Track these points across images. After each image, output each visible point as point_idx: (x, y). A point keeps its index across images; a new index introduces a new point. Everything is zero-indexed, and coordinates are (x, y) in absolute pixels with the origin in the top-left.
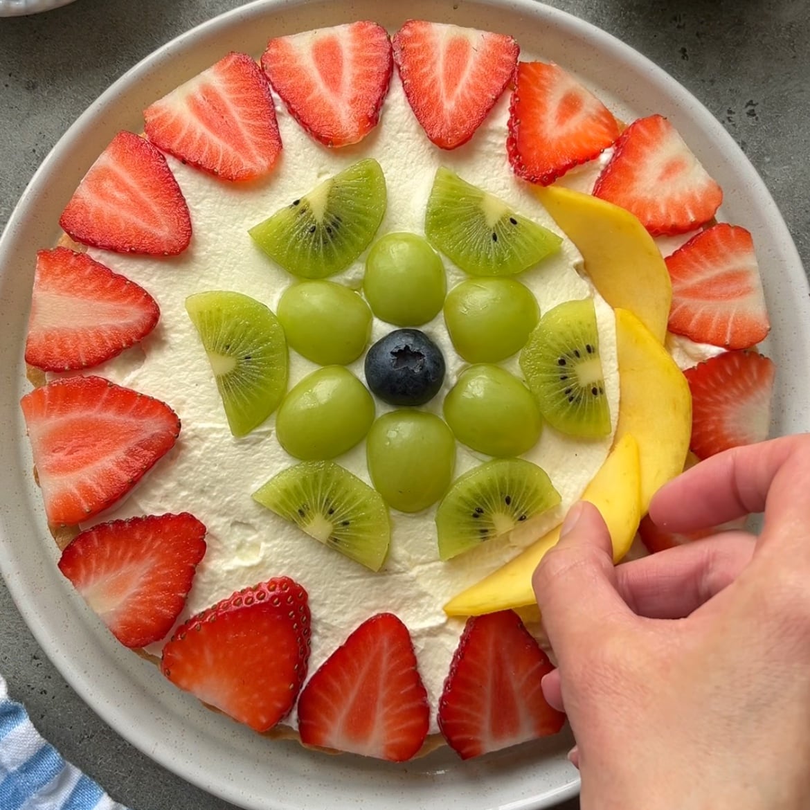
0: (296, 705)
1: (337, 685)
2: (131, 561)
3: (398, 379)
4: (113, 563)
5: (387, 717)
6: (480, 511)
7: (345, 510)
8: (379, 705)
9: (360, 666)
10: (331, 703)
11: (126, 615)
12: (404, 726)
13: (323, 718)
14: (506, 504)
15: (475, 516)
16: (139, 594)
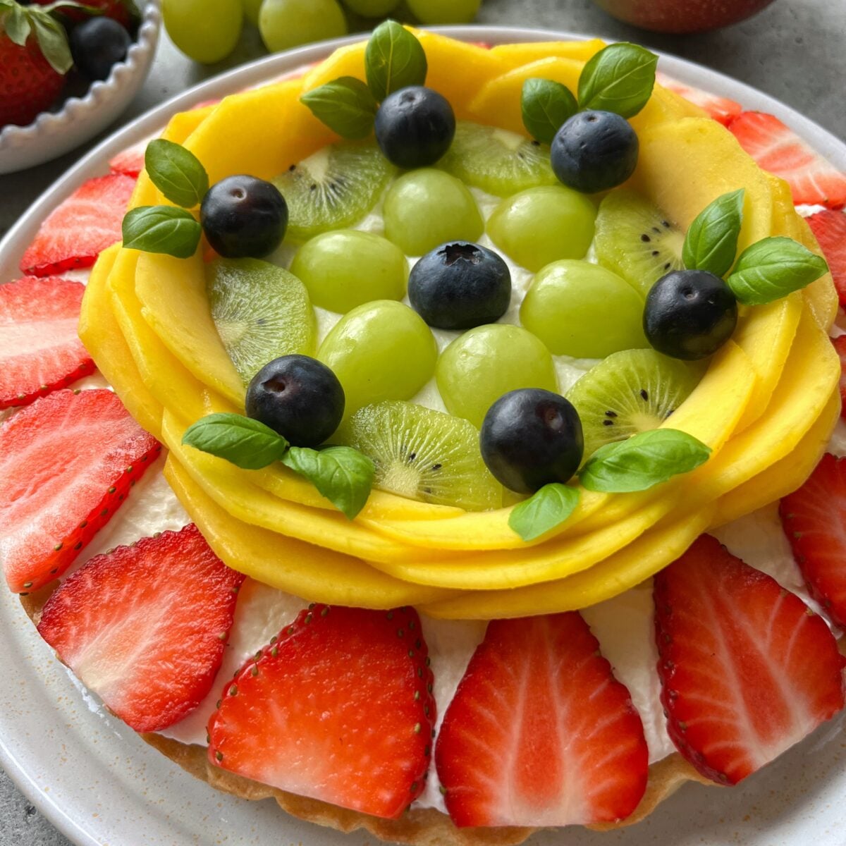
0: (433, 764)
1: (488, 714)
2: (140, 602)
3: (456, 277)
4: (115, 610)
5: (579, 749)
6: (611, 414)
7: (430, 450)
8: (561, 729)
9: (516, 672)
10: (485, 746)
11: (137, 683)
12: (609, 757)
13: (481, 777)
14: (644, 400)
15: (608, 423)
16: (154, 647)
